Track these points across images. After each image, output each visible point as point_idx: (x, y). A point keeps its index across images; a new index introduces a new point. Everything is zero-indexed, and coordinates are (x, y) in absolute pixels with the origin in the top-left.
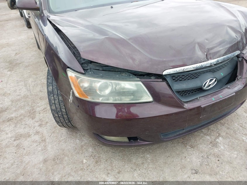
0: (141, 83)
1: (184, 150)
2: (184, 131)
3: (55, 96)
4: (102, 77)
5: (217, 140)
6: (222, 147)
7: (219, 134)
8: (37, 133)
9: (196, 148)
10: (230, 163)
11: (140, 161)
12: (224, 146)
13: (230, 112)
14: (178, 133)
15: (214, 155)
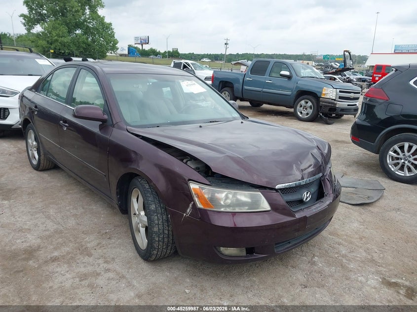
0: (260, 193)
1: (287, 271)
2: (291, 244)
3: (159, 215)
4: (227, 188)
5: (314, 259)
6: (320, 265)
7: (314, 255)
8: (107, 270)
9: (297, 268)
10: (332, 276)
11: (248, 284)
12: (322, 264)
13: (322, 228)
14: (286, 247)
15: (315, 271)
